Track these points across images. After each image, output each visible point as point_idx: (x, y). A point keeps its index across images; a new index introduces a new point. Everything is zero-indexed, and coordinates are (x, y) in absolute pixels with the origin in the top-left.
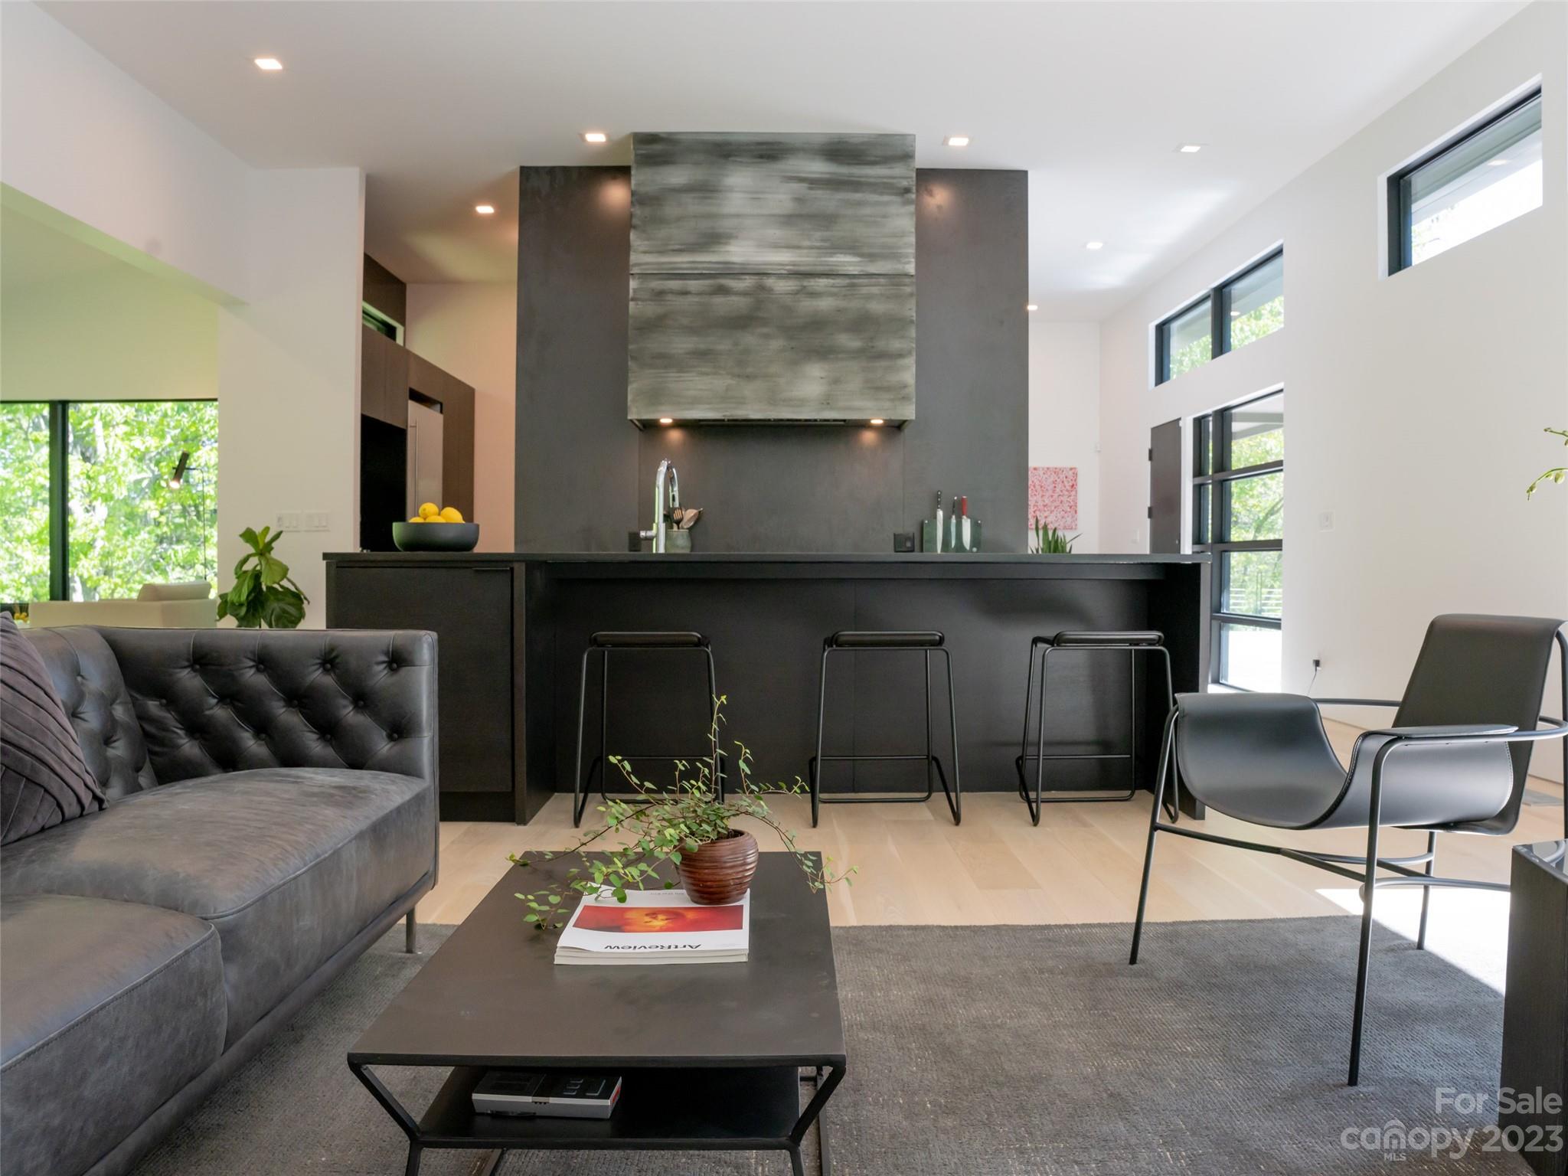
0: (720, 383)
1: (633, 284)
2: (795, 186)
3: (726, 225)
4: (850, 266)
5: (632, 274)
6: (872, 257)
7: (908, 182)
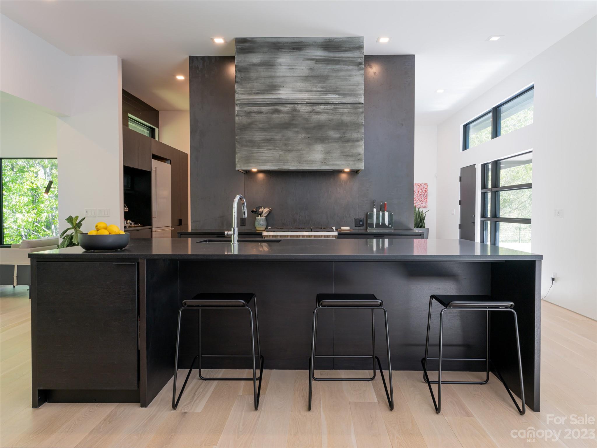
0: (277, 153)
1: (237, 108)
2: (309, 62)
3: (278, 81)
4: (335, 99)
5: (237, 104)
6: (344, 95)
7: (361, 60)
